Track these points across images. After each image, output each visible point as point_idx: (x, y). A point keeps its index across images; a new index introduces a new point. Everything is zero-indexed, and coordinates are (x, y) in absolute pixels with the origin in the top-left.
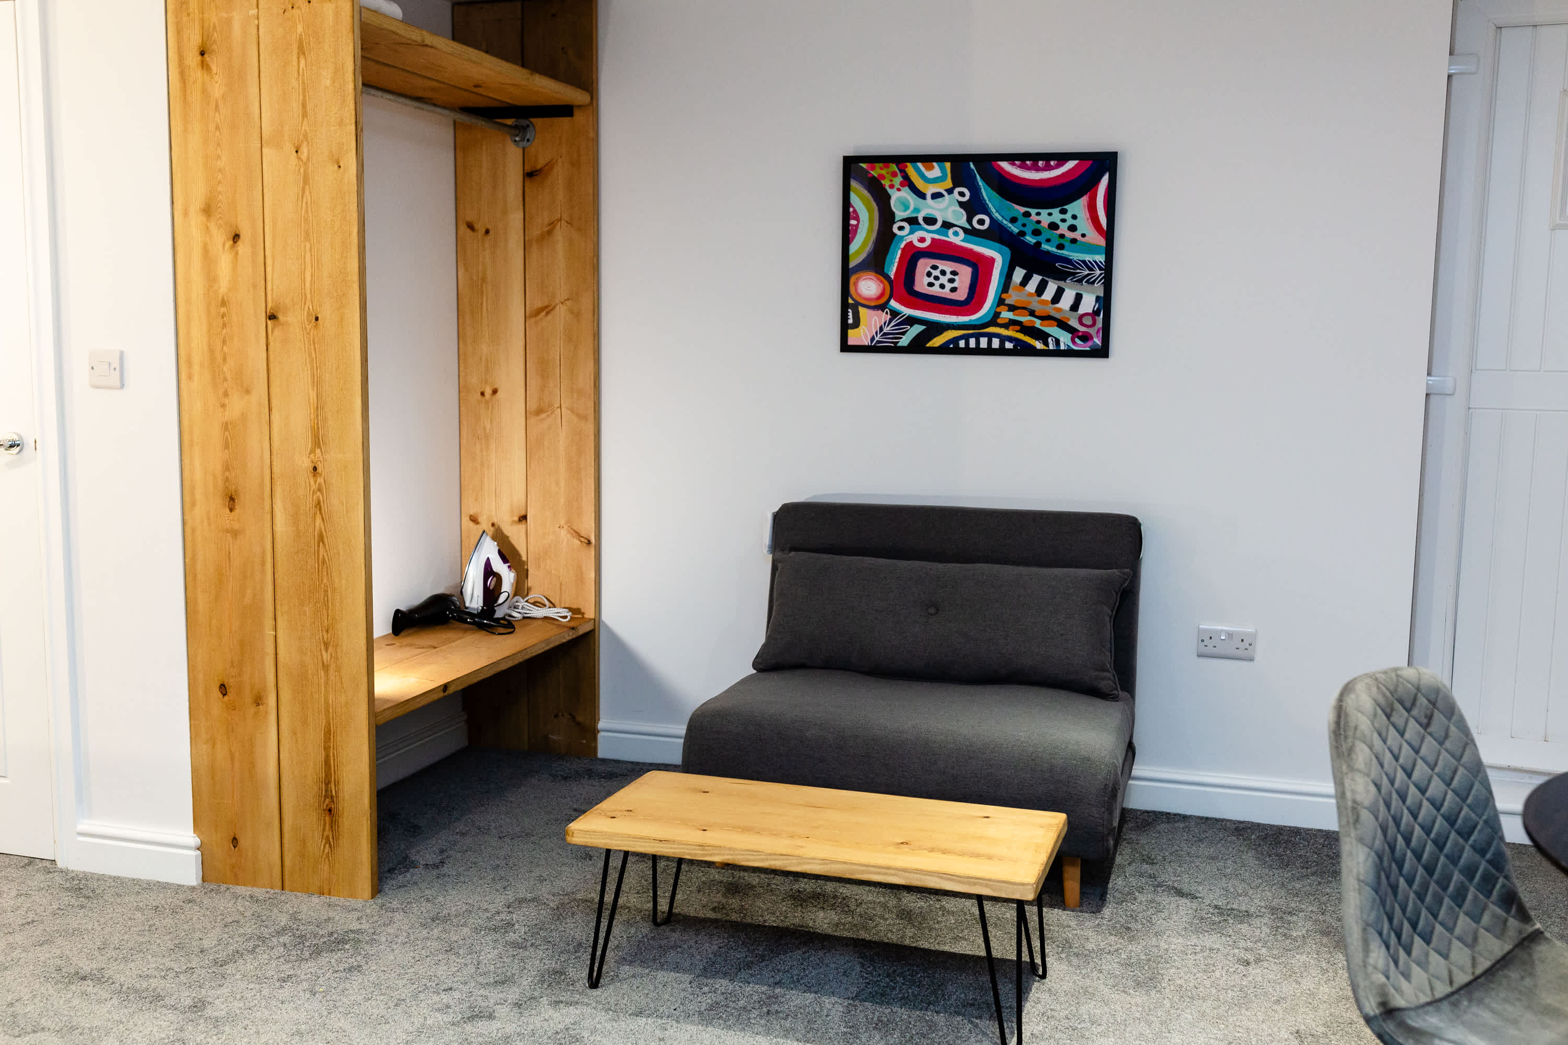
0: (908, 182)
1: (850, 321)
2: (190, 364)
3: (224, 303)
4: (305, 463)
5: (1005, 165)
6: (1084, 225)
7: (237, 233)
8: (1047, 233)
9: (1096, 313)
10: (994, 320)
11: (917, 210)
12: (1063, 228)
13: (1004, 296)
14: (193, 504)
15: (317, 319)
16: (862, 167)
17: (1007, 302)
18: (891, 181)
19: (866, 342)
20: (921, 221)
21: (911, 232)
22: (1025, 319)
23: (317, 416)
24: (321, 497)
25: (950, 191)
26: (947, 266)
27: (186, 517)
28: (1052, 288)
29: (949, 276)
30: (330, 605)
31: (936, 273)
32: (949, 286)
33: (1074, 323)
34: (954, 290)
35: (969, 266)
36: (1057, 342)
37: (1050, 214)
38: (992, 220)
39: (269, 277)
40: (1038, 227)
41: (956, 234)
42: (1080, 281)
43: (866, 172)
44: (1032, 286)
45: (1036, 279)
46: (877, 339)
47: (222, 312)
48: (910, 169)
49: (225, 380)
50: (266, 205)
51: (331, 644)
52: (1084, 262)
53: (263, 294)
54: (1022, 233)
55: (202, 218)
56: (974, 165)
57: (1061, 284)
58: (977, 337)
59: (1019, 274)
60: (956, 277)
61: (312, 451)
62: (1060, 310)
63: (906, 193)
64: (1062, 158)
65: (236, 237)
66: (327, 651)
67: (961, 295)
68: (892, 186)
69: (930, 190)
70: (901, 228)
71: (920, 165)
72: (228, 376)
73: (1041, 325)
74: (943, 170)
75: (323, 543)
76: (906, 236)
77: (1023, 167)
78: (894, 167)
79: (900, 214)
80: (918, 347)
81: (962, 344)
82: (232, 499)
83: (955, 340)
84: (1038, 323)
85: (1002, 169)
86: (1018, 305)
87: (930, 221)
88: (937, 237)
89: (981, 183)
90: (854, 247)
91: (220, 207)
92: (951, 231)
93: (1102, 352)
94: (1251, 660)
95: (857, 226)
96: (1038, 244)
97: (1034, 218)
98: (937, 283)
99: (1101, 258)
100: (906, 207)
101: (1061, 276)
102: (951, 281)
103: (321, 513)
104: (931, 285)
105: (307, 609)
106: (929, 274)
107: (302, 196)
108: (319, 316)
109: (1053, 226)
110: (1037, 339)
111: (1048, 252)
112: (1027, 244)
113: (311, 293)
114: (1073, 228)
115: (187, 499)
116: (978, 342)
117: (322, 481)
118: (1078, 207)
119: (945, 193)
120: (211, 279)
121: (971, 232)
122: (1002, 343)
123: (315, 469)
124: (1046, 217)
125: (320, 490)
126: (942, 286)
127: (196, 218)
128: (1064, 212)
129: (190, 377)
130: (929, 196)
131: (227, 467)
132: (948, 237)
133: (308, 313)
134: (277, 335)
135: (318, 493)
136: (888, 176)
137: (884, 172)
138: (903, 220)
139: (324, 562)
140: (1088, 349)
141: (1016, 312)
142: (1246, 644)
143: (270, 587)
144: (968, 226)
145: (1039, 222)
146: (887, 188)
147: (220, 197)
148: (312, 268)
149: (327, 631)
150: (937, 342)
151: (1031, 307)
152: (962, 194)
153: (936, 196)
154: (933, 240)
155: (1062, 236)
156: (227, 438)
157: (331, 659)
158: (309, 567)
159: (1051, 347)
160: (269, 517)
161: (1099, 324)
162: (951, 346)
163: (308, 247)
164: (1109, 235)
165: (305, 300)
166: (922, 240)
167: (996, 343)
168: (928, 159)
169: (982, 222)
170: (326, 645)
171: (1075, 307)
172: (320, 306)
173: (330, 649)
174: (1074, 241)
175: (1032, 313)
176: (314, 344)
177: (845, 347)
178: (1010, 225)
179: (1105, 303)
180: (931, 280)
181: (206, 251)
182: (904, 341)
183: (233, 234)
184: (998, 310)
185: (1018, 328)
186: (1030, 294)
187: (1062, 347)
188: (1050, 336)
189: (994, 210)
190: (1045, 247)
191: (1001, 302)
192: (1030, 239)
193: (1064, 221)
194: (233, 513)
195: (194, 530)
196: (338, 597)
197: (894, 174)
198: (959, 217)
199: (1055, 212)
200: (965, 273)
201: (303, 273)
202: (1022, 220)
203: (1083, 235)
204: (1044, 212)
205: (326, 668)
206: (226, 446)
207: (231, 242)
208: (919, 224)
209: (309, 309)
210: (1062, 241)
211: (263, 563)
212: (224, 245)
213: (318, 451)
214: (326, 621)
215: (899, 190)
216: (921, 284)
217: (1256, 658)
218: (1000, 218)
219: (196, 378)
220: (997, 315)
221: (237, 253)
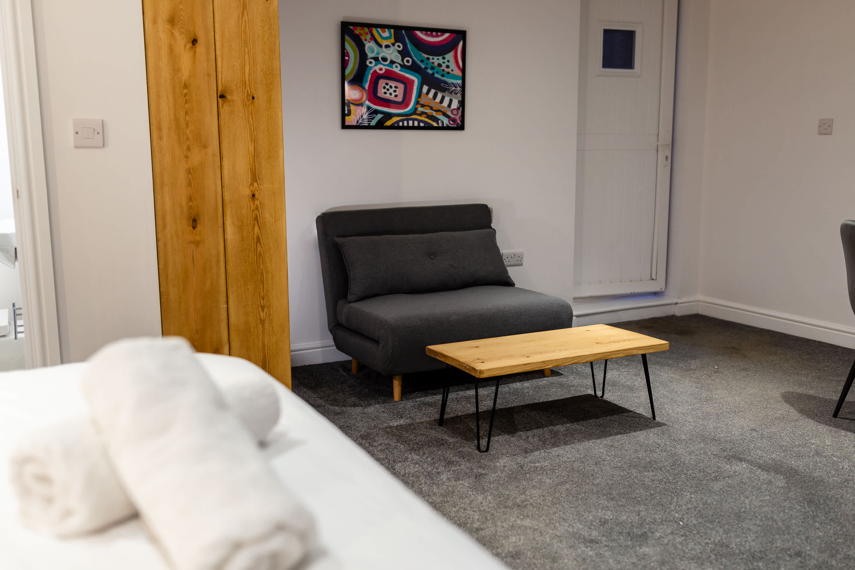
0: (373, 38)
1: (346, 112)
2: (160, 129)
3: (186, 86)
4: (247, 192)
5: (418, 33)
6: (453, 66)
7: (195, 38)
8: (437, 69)
9: (458, 109)
10: (414, 112)
11: (378, 53)
12: (444, 66)
13: (419, 100)
14: (164, 227)
15: (253, 98)
16: (351, 29)
17: (421, 102)
18: (365, 37)
19: (354, 123)
20: (380, 59)
21: (376, 65)
22: (429, 111)
23: (255, 161)
24: (258, 214)
25: (393, 44)
26: (393, 84)
27: (159, 236)
28: (440, 96)
29: (394, 89)
30: (265, 281)
31: (388, 87)
32: (394, 94)
33: (449, 113)
34: (396, 96)
35: (403, 84)
36: (443, 122)
37: (438, 59)
38: (413, 61)
39: (219, 69)
40: (432, 65)
41: (396, 67)
42: (451, 93)
43: (352, 31)
44: (431, 95)
45: (433, 91)
46: (360, 122)
47: (184, 92)
48: (374, 31)
49: (188, 139)
50: (216, 21)
51: (266, 306)
52: (453, 83)
53: (215, 81)
54: (426, 68)
55: (168, 26)
56: (405, 32)
57: (444, 94)
58: (408, 120)
59: (425, 88)
60: (397, 90)
61: (252, 184)
62: (443, 107)
63: (372, 44)
64: (443, 31)
65: (194, 42)
66: (263, 311)
67: (400, 99)
68: (366, 40)
69: (384, 43)
70: (371, 63)
71: (379, 29)
72: (190, 136)
73: (436, 114)
74: (390, 33)
75: (260, 243)
76: (374, 67)
77: (426, 35)
78: (366, 30)
79: (370, 55)
80: (380, 126)
81: (401, 124)
82: (195, 220)
83: (398, 122)
84: (434, 114)
85: (417, 35)
86: (426, 104)
87: (385, 59)
88: (388, 68)
89: (407, 41)
90: (347, 71)
91: (181, 19)
92: (394, 66)
93: (461, 127)
94: (521, 265)
95: (348, 60)
96: (433, 74)
97: (431, 61)
98: (388, 92)
99: (460, 82)
100: (373, 52)
101: (443, 90)
102: (395, 91)
103: (258, 224)
104: (385, 93)
105: (249, 287)
106: (384, 88)
107: (242, 17)
108: (255, 96)
109: (440, 65)
110: (434, 121)
111: (437, 78)
112: (428, 73)
113: (249, 81)
114: (448, 67)
115: (160, 222)
116: (408, 123)
117: (258, 202)
118: (450, 56)
119: (391, 45)
120: (176, 70)
121: (403, 66)
122: (419, 124)
123: (254, 195)
124: (436, 60)
125: (257, 209)
126: (391, 94)
127: (163, 26)
128: (444, 58)
129: (160, 138)
130: (383, 47)
131: (190, 199)
132: (392, 68)
133: (247, 94)
134: (225, 110)
135: (256, 211)
136: (364, 34)
137: (361, 32)
138: (371, 58)
139: (260, 254)
140: (455, 126)
141: (425, 107)
142: (520, 258)
143: (223, 276)
144: (402, 63)
145: (433, 63)
146: (363, 40)
147: (182, 12)
148: (249, 64)
149: (263, 299)
150: (389, 123)
151: (430, 105)
152: (399, 46)
153: (387, 46)
154: (386, 70)
155: (443, 70)
156: (190, 179)
157: (266, 316)
158: (250, 259)
159: (440, 125)
160: (221, 230)
161: (460, 114)
162: (396, 125)
163: (247, 50)
164: (463, 71)
165: (245, 86)
166: (381, 69)
167: (416, 123)
168: (383, 27)
169: (408, 61)
170: (263, 308)
171: (449, 106)
172: (255, 90)
173: (265, 310)
174: (448, 73)
175: (431, 108)
176: (252, 114)
177: (344, 126)
178: (421, 64)
179: (462, 103)
180: (385, 90)
181: (171, 49)
182: (373, 123)
183: (192, 39)
184: (417, 106)
185: (425, 116)
186: (430, 99)
187: (445, 125)
188: (440, 120)
189: (413, 56)
190: (436, 75)
191: (417, 103)
192: (430, 71)
193: (444, 63)
194: (196, 230)
195: (165, 245)
196: (270, 276)
197: (367, 34)
198: (398, 58)
199: (440, 58)
200: (401, 86)
201: (243, 68)
202: (426, 61)
203: (452, 70)
204: (436, 58)
205: (262, 322)
206: (189, 184)
207: (191, 45)
208: (379, 61)
209: (248, 91)
210: (443, 73)
211: (218, 261)
212: (185, 46)
213: (255, 184)
214: (262, 292)
215: (369, 42)
216: (381, 92)
217: (524, 264)
218: (416, 60)
219: (165, 139)
220: (416, 109)
221: (195, 52)
